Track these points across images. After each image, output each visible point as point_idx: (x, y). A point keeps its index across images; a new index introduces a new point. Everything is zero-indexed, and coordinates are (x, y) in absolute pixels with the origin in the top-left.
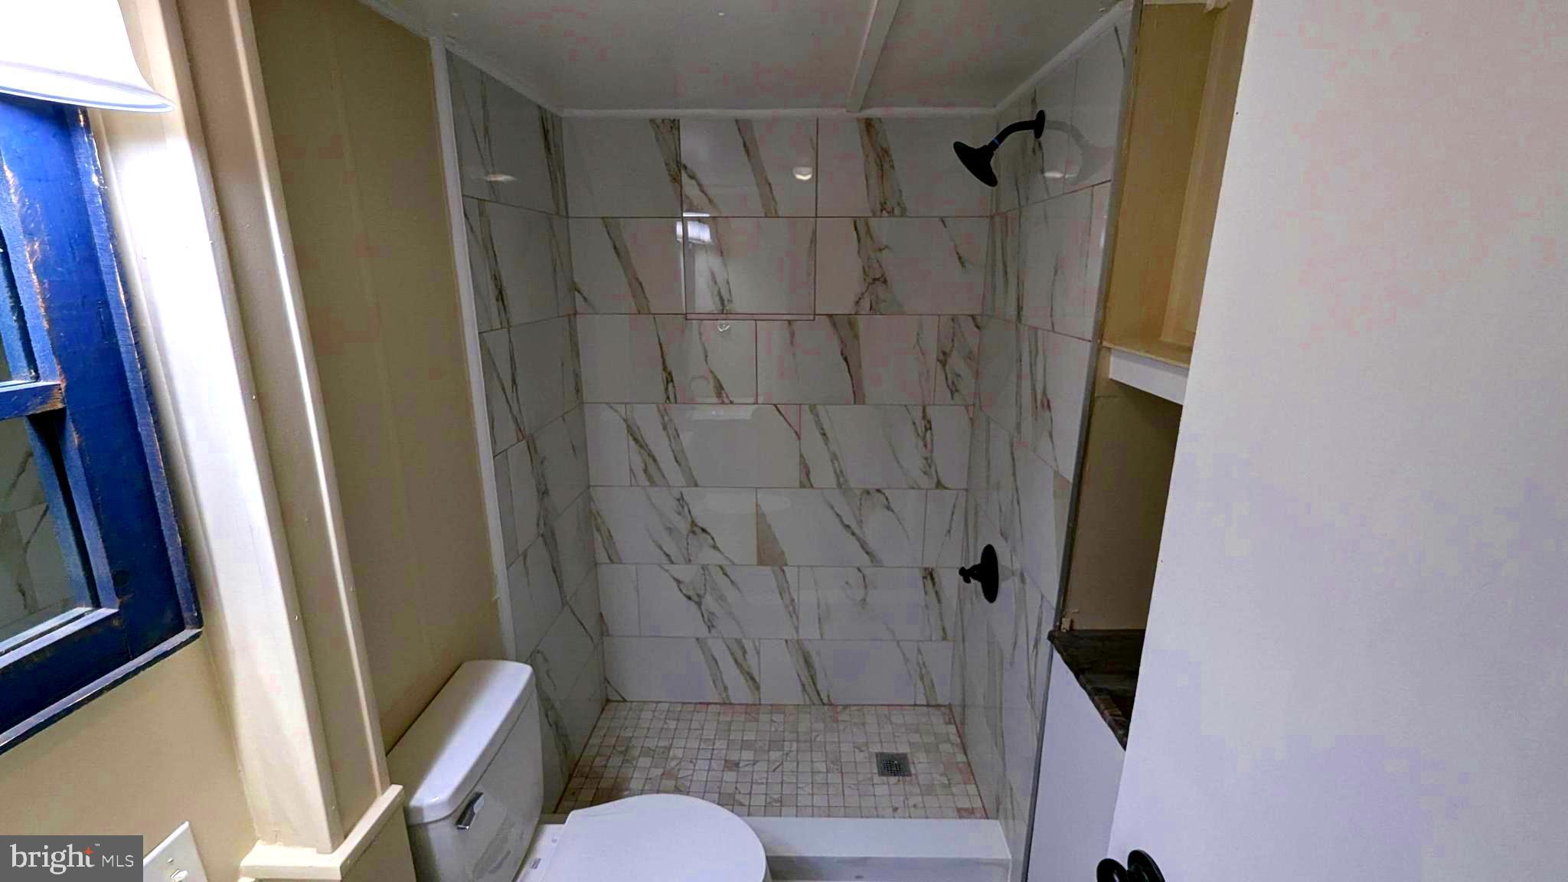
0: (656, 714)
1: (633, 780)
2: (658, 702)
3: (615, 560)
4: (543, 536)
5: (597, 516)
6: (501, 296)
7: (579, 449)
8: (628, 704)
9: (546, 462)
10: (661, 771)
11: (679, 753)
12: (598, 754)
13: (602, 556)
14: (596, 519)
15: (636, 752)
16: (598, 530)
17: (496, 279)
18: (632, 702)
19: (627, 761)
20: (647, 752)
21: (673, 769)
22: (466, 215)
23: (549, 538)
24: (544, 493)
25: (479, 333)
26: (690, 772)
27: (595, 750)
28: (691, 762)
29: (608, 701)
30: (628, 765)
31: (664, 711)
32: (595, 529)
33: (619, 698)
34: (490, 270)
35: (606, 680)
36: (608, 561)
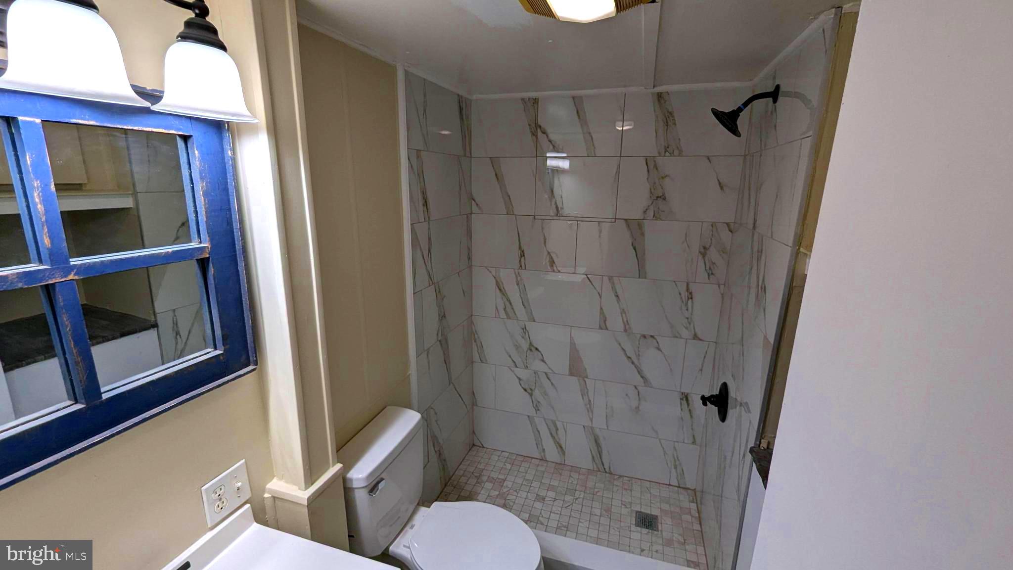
0: (500, 458)
1: (480, 495)
2: (502, 451)
3: (484, 361)
4: (440, 341)
5: (475, 333)
6: (426, 204)
7: (468, 293)
8: (485, 449)
9: (445, 299)
10: (497, 493)
11: (510, 484)
12: (463, 475)
13: (476, 357)
14: (474, 335)
15: (485, 478)
16: (475, 341)
17: (423, 194)
18: (487, 448)
19: (478, 483)
20: (491, 480)
21: (504, 493)
22: (409, 159)
23: (444, 343)
24: (442, 317)
25: (411, 224)
26: (515, 497)
27: (462, 472)
28: (516, 491)
29: (474, 445)
30: (478, 485)
31: (505, 457)
32: (473, 341)
33: (481, 445)
34: (421, 189)
35: (474, 432)
36: (480, 361)
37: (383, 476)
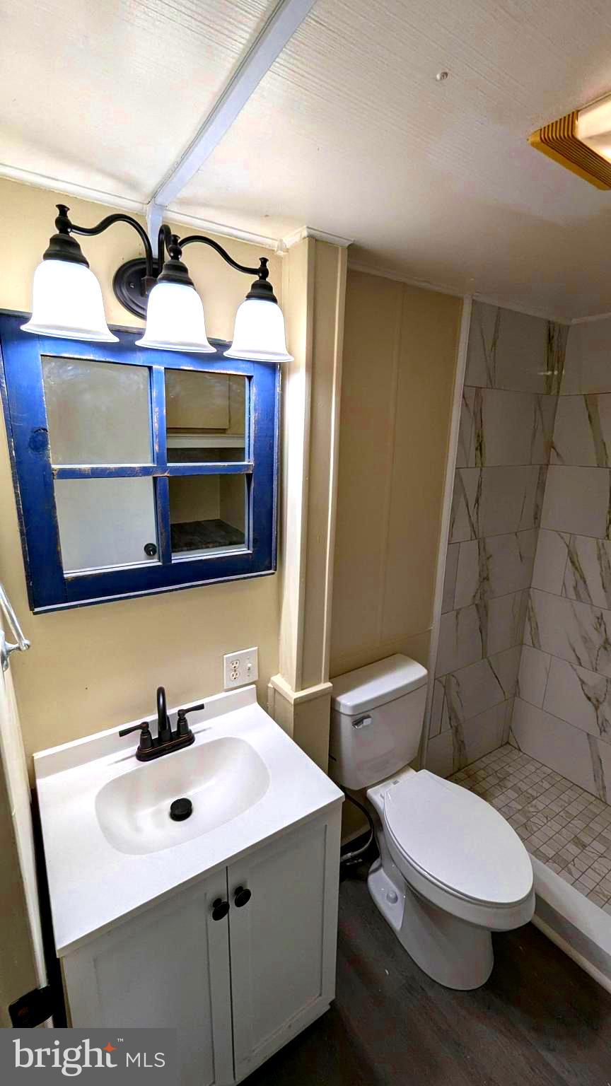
0: (538, 771)
1: (496, 799)
2: (543, 765)
3: (537, 645)
4: (476, 605)
5: (531, 610)
6: (480, 447)
7: (527, 559)
8: (521, 754)
9: (490, 559)
10: (520, 807)
11: (541, 807)
12: (483, 769)
13: (528, 639)
14: (529, 612)
15: (509, 785)
16: (529, 619)
17: (479, 436)
18: (525, 754)
19: (501, 786)
20: (519, 791)
21: (529, 812)
22: (464, 397)
23: (482, 609)
24: (485, 579)
25: (456, 468)
26: (543, 824)
27: (483, 765)
28: (547, 819)
29: (508, 743)
30: (498, 787)
31: (545, 773)
32: (527, 619)
33: (517, 747)
34: (476, 429)
35: (510, 728)
36: (532, 645)
37: (371, 714)
